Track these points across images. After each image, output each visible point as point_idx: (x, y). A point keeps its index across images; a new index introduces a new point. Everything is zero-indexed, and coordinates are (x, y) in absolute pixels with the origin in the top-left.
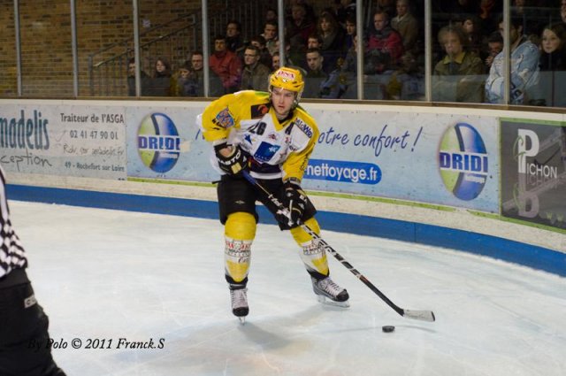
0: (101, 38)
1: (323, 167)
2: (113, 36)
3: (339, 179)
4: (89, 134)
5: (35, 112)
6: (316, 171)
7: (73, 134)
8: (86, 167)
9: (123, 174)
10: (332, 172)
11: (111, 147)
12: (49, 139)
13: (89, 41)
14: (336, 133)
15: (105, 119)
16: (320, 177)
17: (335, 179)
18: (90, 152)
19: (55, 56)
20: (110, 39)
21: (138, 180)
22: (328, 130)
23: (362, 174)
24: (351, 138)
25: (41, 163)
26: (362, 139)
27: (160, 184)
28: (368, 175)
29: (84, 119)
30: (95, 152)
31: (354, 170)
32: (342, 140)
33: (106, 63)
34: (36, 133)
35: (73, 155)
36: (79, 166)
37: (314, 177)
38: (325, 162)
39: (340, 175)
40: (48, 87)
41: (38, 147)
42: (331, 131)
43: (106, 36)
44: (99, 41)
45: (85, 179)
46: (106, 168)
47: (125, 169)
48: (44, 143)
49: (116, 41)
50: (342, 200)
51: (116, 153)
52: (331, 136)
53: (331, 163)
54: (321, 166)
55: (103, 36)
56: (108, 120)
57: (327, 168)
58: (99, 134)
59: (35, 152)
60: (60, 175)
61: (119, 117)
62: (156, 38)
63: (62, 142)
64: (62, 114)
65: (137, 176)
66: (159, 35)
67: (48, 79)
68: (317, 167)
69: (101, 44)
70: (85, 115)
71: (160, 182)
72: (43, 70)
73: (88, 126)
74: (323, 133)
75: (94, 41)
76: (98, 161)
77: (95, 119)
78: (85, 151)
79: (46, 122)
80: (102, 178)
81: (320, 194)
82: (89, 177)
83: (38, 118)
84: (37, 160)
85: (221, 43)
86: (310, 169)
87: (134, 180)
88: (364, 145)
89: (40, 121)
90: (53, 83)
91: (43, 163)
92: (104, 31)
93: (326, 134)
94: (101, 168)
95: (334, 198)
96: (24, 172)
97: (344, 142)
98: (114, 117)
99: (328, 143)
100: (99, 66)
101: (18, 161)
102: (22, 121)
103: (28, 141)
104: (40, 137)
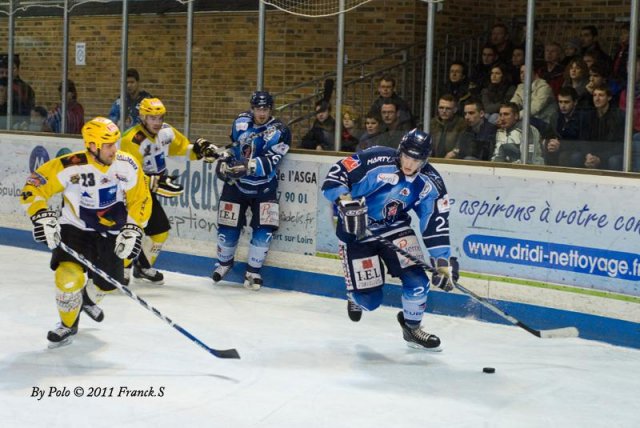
0: (284, 75)
1: (571, 255)
2: (299, 73)
3: (591, 271)
6: (561, 259)
9: (311, 248)
10: (583, 262)
11: (298, 213)
14: (591, 212)
15: (293, 177)
16: (567, 268)
17: (586, 271)
19: (224, 94)
20: (295, 76)
21: (330, 257)
22: (582, 208)
23: (622, 267)
24: (611, 220)
25: (207, 227)
26: (625, 222)
28: (631, 269)
31: (612, 261)
32: (599, 222)
33: (291, 107)
34: (203, 190)
37: (559, 267)
38: (575, 248)
39: (593, 266)
40: (212, 133)
41: (205, 207)
42: (585, 209)
43: (290, 72)
44: (281, 78)
46: (290, 239)
47: (314, 242)
48: (213, 202)
49: (303, 79)
50: (593, 298)
51: (304, 219)
52: (585, 215)
53: (583, 251)
54: (568, 253)
55: (287, 72)
56: (297, 179)
57: (576, 256)
58: (283, 195)
59: (201, 213)
61: (311, 176)
62: (354, 78)
65: (329, 251)
66: (360, 74)
67: (213, 122)
68: (564, 254)
69: (284, 82)
72: (207, 110)
74: (575, 212)
75: (274, 77)
80: (283, 251)
81: (565, 289)
83: (208, 171)
84: (202, 224)
86: (554, 257)
87: (325, 256)
88: (627, 230)
89: (210, 174)
90: (219, 128)
91: (210, 228)
92: (288, 66)
93: (578, 214)
94: (283, 237)
95: (584, 296)
96: (185, 236)
97: (601, 224)
98: (304, 175)
99: (579, 224)
100: (282, 110)
101: (178, 223)
102: (187, 173)
103: (193, 198)
104: (209, 195)
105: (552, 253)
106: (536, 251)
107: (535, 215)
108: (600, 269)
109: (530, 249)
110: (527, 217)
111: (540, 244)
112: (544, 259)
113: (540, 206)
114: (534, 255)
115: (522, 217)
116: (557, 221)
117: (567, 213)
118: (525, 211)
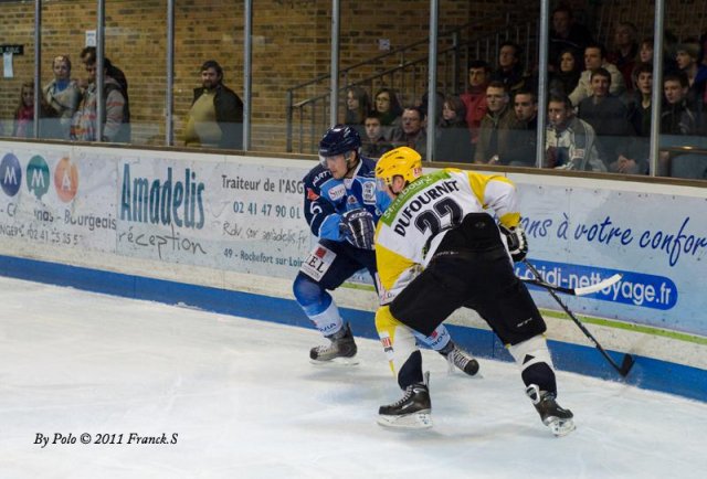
0: (315, 64)
3: (615, 298)
4: (259, 208)
5: (188, 171)
6: (582, 283)
7: (237, 208)
8: (253, 258)
11: (290, 231)
12: (205, 213)
13: (298, 68)
14: (614, 225)
15: (284, 187)
18: (260, 236)
22: (603, 222)
23: (648, 292)
24: (636, 235)
25: (191, 248)
26: (651, 237)
27: (356, 290)
28: (658, 295)
29: (254, 186)
30: (267, 236)
31: (638, 285)
32: (623, 238)
33: (313, 102)
34: (187, 202)
35: (237, 238)
36: (243, 255)
38: (596, 270)
39: (616, 291)
41: (188, 224)
42: (607, 222)
43: (322, 61)
44: (311, 68)
45: (252, 276)
46: (281, 262)
48: (197, 219)
50: (617, 331)
51: (296, 238)
52: (607, 229)
53: (605, 273)
54: (589, 276)
55: (318, 61)
57: (598, 279)
58: (273, 209)
59: (184, 232)
60: (216, 268)
62: (395, 66)
63: (222, 219)
64: (224, 176)
66: (399, 62)
68: (584, 277)
69: (315, 72)
70: (256, 180)
71: (355, 287)
73: (260, 197)
74: (596, 226)
75: (305, 68)
76: (270, 249)
77: (269, 186)
78: (253, 233)
79: (202, 187)
80: (274, 276)
81: (586, 320)
82: (256, 273)
83: (191, 181)
84: (186, 244)
85: (478, 73)
86: (574, 280)
88: (654, 247)
89: (194, 185)
91: (194, 249)
92: (320, 54)
93: (600, 228)
94: (274, 260)
95: (606, 328)
96: (167, 260)
97: (625, 241)
98: (296, 185)
99: (601, 241)
100: (301, 106)
101: (160, 244)
102: (168, 183)
103: (175, 213)
104: (193, 211)
105: (571, 277)
106: (554, 274)
107: (552, 231)
108: (625, 295)
109: (547, 271)
110: (543, 233)
111: (557, 265)
112: (562, 283)
113: (558, 219)
114: (551, 279)
115: (537, 233)
116: (577, 238)
117: (588, 228)
118: (540, 226)
